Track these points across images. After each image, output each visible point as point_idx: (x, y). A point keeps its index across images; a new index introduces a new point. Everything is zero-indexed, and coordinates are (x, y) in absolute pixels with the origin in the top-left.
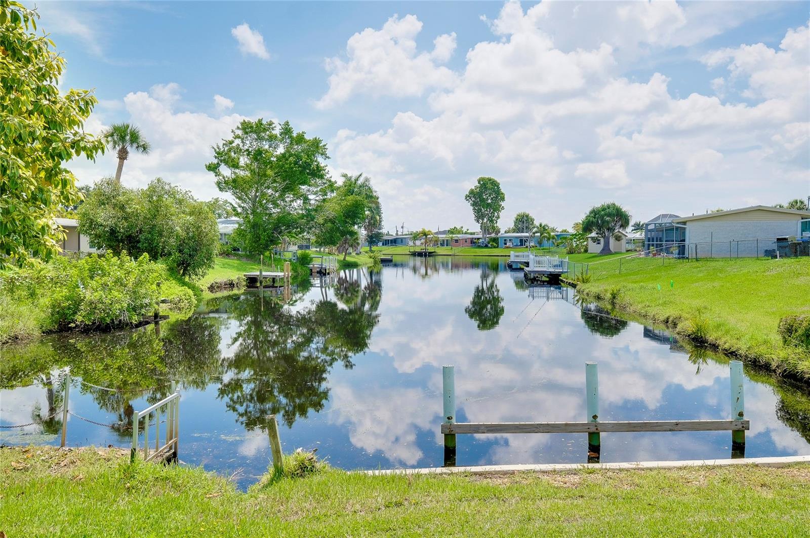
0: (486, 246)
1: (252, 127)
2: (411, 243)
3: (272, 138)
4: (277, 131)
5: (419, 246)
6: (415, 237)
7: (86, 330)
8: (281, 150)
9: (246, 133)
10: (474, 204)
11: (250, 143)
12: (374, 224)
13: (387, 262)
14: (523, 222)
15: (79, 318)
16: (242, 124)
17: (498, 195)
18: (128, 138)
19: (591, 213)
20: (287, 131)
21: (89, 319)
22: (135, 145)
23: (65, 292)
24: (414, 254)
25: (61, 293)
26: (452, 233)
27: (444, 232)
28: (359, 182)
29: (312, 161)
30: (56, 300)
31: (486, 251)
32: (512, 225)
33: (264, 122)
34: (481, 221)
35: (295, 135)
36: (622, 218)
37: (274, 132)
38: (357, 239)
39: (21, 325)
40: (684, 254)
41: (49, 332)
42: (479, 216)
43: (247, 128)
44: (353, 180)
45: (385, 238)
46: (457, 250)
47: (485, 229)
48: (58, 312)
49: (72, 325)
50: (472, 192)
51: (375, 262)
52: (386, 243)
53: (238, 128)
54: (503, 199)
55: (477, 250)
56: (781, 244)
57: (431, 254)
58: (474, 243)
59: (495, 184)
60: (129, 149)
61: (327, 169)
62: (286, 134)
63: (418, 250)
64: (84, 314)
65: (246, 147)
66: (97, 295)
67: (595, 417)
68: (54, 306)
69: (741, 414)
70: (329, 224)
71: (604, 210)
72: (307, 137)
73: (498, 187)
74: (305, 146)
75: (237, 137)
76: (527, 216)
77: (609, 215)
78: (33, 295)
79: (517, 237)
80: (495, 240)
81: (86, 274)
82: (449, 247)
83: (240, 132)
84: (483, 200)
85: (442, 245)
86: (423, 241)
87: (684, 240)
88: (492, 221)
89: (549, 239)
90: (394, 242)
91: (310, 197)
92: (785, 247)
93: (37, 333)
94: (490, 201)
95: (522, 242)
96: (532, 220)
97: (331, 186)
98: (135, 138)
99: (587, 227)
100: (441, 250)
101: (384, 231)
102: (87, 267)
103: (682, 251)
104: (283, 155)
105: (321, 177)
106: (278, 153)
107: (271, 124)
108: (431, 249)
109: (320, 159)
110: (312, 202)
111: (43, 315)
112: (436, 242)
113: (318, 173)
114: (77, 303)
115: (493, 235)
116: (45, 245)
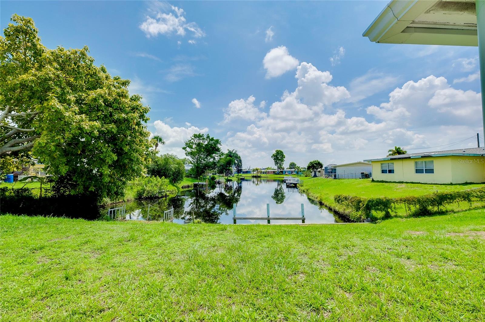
0: (279, 174)
1: (197, 136)
2: (252, 173)
3: (203, 139)
4: (205, 137)
5: (255, 174)
6: (254, 171)
7: (146, 199)
8: (206, 143)
9: (195, 138)
10: (274, 159)
11: (196, 141)
12: (239, 166)
13: (243, 179)
14: (292, 165)
15: (144, 195)
16: (194, 135)
17: (283, 156)
18: (158, 140)
19: (310, 163)
20: (208, 137)
21: (147, 196)
22: (161, 142)
23: (141, 188)
24: (253, 177)
25: (140, 188)
26: (267, 169)
27: (263, 169)
28: (233, 152)
29: (216, 146)
30: (138, 190)
31: (278, 176)
32: (289, 167)
33: (201, 134)
34: (277, 165)
35: (211, 138)
36: (320, 165)
37: (204, 137)
38: (232, 171)
39: (129, 197)
40: (336, 177)
41: (136, 199)
42: (276, 163)
43: (195, 136)
44: (231, 151)
45: (243, 171)
46: (268, 175)
47: (279, 168)
48: (139, 193)
49: (143, 197)
50: (273, 155)
51: (238, 179)
52: (244, 173)
53: (193, 136)
54: (284, 157)
55: (275, 175)
56: (362, 174)
57: (259, 177)
58: (274, 173)
59: (281, 152)
60: (158, 144)
61: (221, 149)
62: (208, 138)
63: (255, 175)
64: (146, 194)
65: (195, 142)
66: (150, 188)
67: (269, 216)
68: (137, 192)
69: (303, 216)
70: (221, 167)
71: (314, 162)
72: (214, 139)
73: (283, 153)
74: (214, 141)
75: (193, 139)
76: (294, 163)
77: (316, 164)
78: (132, 188)
79: (290, 171)
80: (282, 172)
81: (147, 182)
82: (266, 174)
83: (193, 138)
84: (277, 158)
85: (263, 173)
86: (257, 172)
87: (336, 173)
88: (281, 165)
89: (300, 172)
90: (247, 172)
91: (216, 158)
92: (364, 175)
93: (133, 199)
94: (280, 158)
95: (292, 172)
96: (296, 165)
97: (223, 154)
98: (160, 140)
99: (309, 168)
100: (263, 175)
101: (243, 168)
102: (147, 180)
103: (335, 176)
104: (207, 145)
105: (219, 151)
106: (205, 144)
107: (203, 135)
108: (259, 175)
109: (219, 146)
110: (216, 159)
111: (135, 194)
112: (261, 172)
113: (218, 150)
114: (144, 190)
115: (282, 170)
116: (142, 175)
